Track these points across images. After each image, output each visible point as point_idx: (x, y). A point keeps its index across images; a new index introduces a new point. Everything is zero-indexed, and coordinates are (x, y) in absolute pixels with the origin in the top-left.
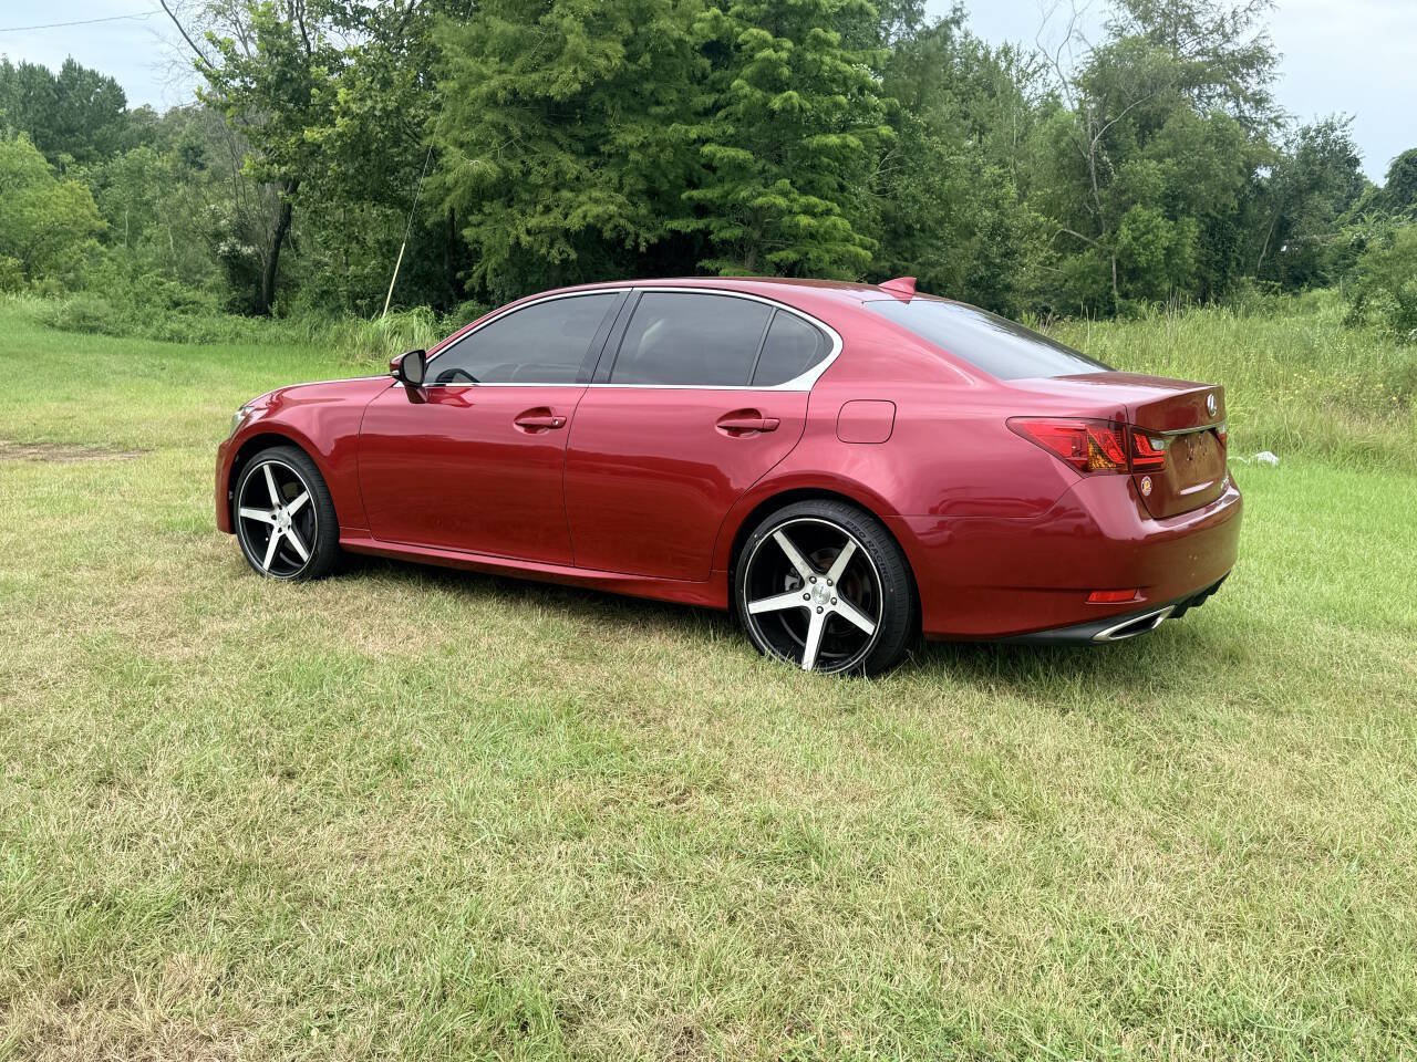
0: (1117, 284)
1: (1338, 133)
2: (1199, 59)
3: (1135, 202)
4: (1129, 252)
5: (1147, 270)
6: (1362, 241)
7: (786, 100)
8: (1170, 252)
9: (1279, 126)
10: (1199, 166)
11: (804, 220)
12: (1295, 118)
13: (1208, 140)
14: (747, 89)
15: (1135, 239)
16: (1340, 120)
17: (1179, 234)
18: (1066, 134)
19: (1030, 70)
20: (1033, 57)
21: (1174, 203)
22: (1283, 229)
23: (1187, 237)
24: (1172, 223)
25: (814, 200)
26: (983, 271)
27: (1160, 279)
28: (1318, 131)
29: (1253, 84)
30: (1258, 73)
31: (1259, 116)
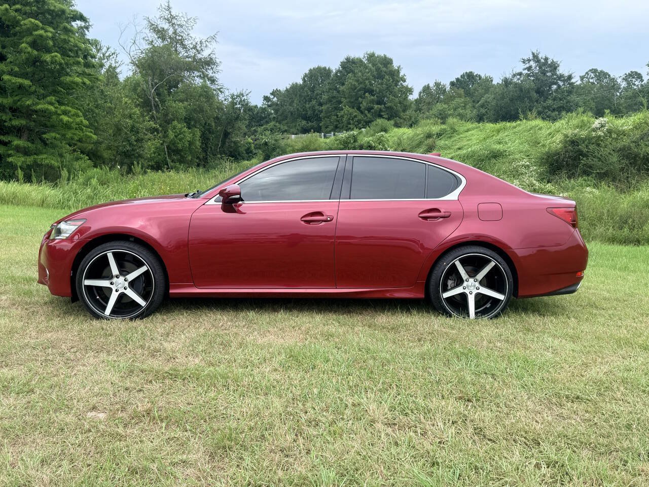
0: (168, 156)
1: (245, 97)
2: (187, 59)
3: (174, 120)
4: (173, 142)
5: (181, 150)
6: (266, 142)
7: (53, 57)
8: (191, 143)
9: (221, 92)
10: (199, 106)
11: (65, 118)
12: (228, 89)
13: (201, 95)
14: (29, 49)
15: (176, 136)
16: (246, 91)
17: (193, 135)
18: (139, 86)
19: (107, 54)
20: (108, 49)
21: (189, 121)
22: (226, 135)
23: (197, 137)
24: (190, 130)
25: (69, 108)
26: (128, 148)
27: (187, 155)
28: (238, 96)
29: (210, 73)
30: (212, 69)
31: (213, 87)
